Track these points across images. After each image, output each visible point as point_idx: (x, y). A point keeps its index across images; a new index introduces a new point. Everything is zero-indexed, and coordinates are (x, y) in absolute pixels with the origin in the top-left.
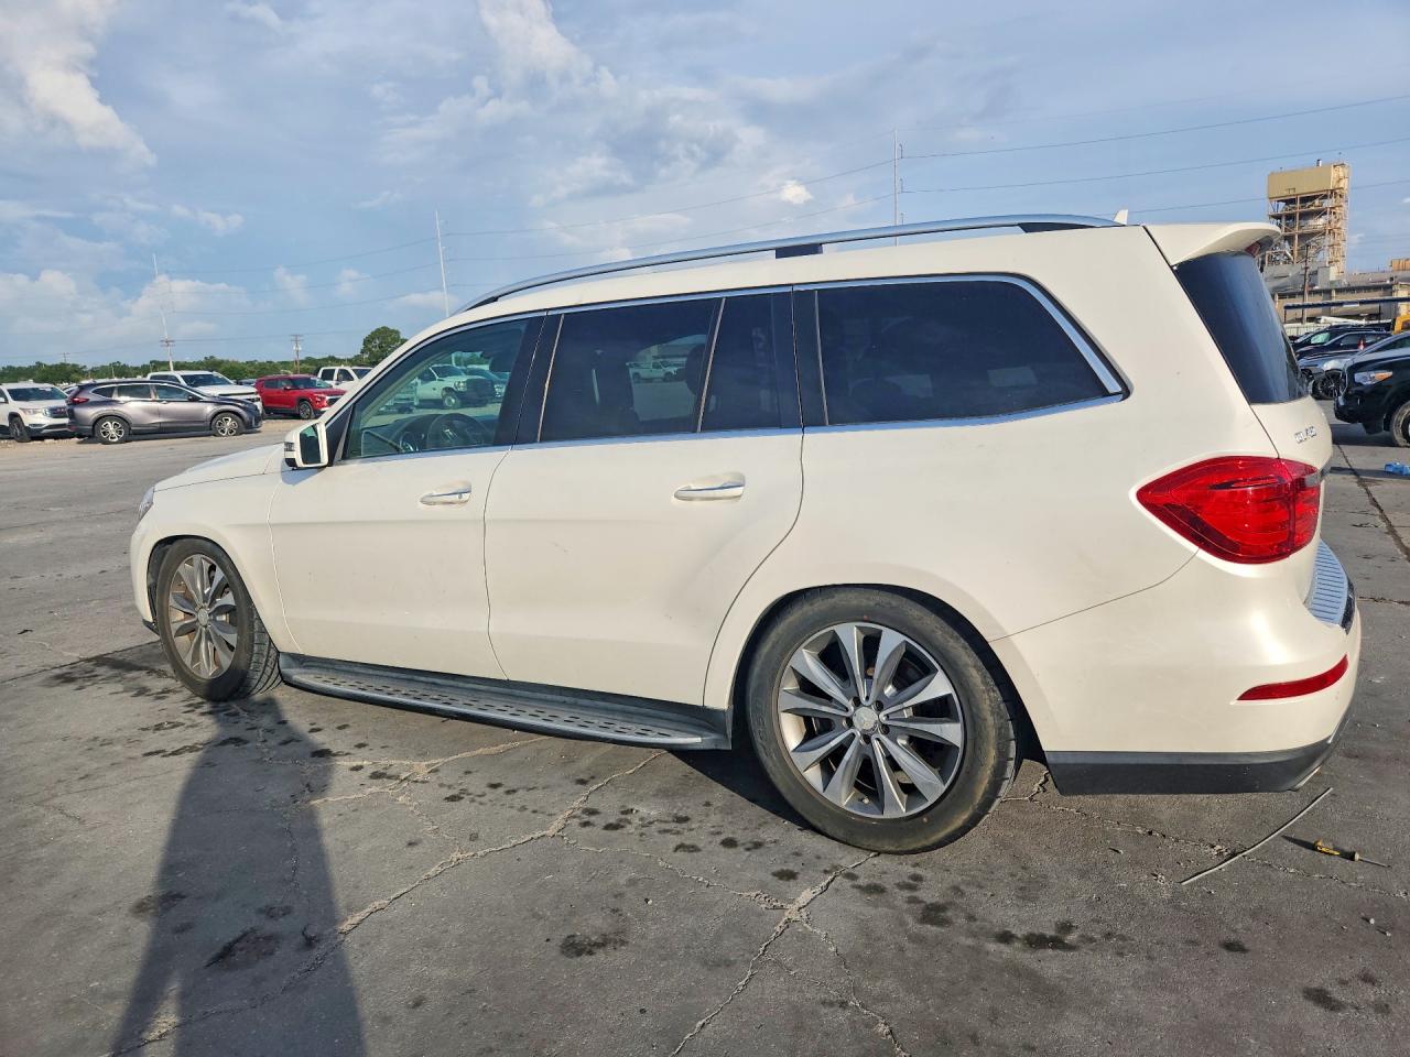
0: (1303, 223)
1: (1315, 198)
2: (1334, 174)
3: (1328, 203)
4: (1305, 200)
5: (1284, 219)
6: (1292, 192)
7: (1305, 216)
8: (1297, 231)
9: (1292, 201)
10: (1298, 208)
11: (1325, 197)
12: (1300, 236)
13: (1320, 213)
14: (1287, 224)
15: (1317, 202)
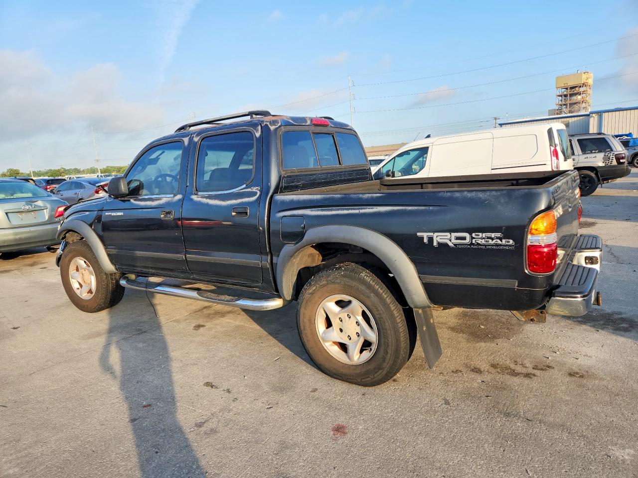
0: (571, 98)
1: (576, 87)
2: (584, 76)
3: (582, 89)
4: (572, 88)
5: (563, 96)
6: (566, 85)
7: (571, 95)
8: (568, 102)
9: (567, 89)
10: (569, 92)
11: (580, 87)
12: (570, 104)
13: (579, 94)
14: (564, 99)
15: (577, 89)
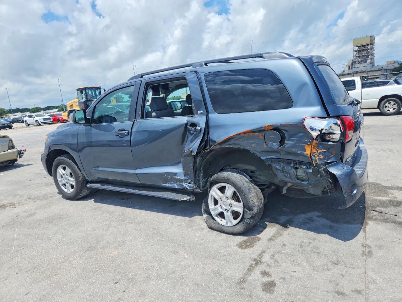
0: (363, 52)
2: (371, 39)
3: (369, 47)
4: (363, 46)
5: (357, 51)
6: (360, 44)
9: (359, 47)
10: (362, 48)
11: (369, 45)
12: (362, 56)
13: (367, 49)
14: (358, 53)
15: (366, 46)
